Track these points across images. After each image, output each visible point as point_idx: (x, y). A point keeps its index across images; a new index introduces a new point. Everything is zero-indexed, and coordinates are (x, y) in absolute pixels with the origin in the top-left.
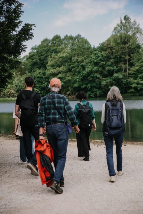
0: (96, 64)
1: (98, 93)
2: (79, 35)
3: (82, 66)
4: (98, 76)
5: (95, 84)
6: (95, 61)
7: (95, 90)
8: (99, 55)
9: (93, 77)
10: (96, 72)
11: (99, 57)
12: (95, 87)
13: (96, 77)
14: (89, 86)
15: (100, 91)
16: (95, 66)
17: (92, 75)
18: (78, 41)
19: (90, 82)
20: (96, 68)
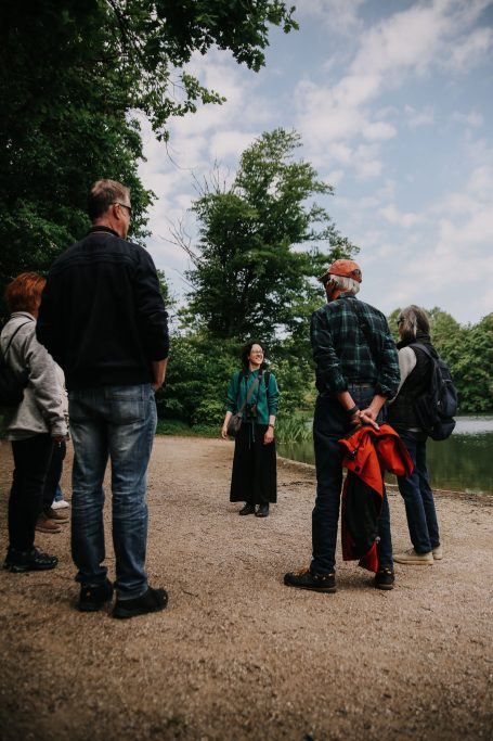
0: (478, 352)
1: (482, 404)
2: (436, 308)
3: (452, 355)
4: (483, 373)
5: (476, 388)
6: (477, 347)
7: (477, 398)
8: (484, 337)
9: (474, 375)
10: (478, 365)
11: (482, 340)
12: (476, 393)
13: (479, 375)
14: (466, 390)
15: (486, 401)
16: (476, 356)
17: (472, 372)
18: (436, 317)
19: (467, 383)
20: (479, 359)
